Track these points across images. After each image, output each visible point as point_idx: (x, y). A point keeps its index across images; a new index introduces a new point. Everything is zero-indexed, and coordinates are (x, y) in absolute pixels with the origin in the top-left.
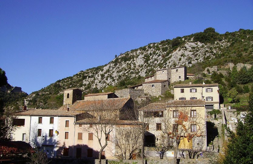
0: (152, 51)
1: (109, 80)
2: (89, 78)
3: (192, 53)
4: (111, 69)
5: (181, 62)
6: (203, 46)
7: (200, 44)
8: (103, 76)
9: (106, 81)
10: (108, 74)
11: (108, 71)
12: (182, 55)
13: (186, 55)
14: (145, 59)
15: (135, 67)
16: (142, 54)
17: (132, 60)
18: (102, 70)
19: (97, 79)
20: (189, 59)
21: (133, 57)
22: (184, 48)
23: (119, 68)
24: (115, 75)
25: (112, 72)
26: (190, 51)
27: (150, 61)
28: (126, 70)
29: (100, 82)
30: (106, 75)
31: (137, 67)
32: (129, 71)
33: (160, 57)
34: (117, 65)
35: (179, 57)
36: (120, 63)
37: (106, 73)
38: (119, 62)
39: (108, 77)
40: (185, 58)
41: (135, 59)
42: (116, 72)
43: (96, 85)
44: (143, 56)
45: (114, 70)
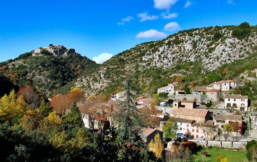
0: (198, 38)
1: (165, 61)
2: (148, 56)
3: (231, 49)
4: (166, 50)
5: (223, 56)
6: (239, 42)
7: (237, 40)
8: (160, 56)
9: (163, 61)
10: (164, 55)
11: (163, 52)
12: (223, 51)
13: (226, 51)
14: (192, 44)
15: (185, 50)
16: (190, 39)
17: (182, 43)
18: (159, 51)
19: (156, 58)
20: (229, 55)
21: (183, 41)
22: (225, 44)
23: (172, 50)
24: (169, 56)
25: (167, 53)
26: (230, 47)
27: (197, 48)
28: (178, 53)
29: (158, 61)
30: (162, 56)
31: (186, 51)
32: (181, 54)
33: (205, 46)
34: (170, 47)
35: (221, 52)
36: (173, 45)
37: (162, 53)
38: (171, 45)
39: (164, 58)
40: (226, 53)
41: (184, 43)
42: (170, 54)
43: (155, 63)
44: (191, 42)
45: (168, 51)
